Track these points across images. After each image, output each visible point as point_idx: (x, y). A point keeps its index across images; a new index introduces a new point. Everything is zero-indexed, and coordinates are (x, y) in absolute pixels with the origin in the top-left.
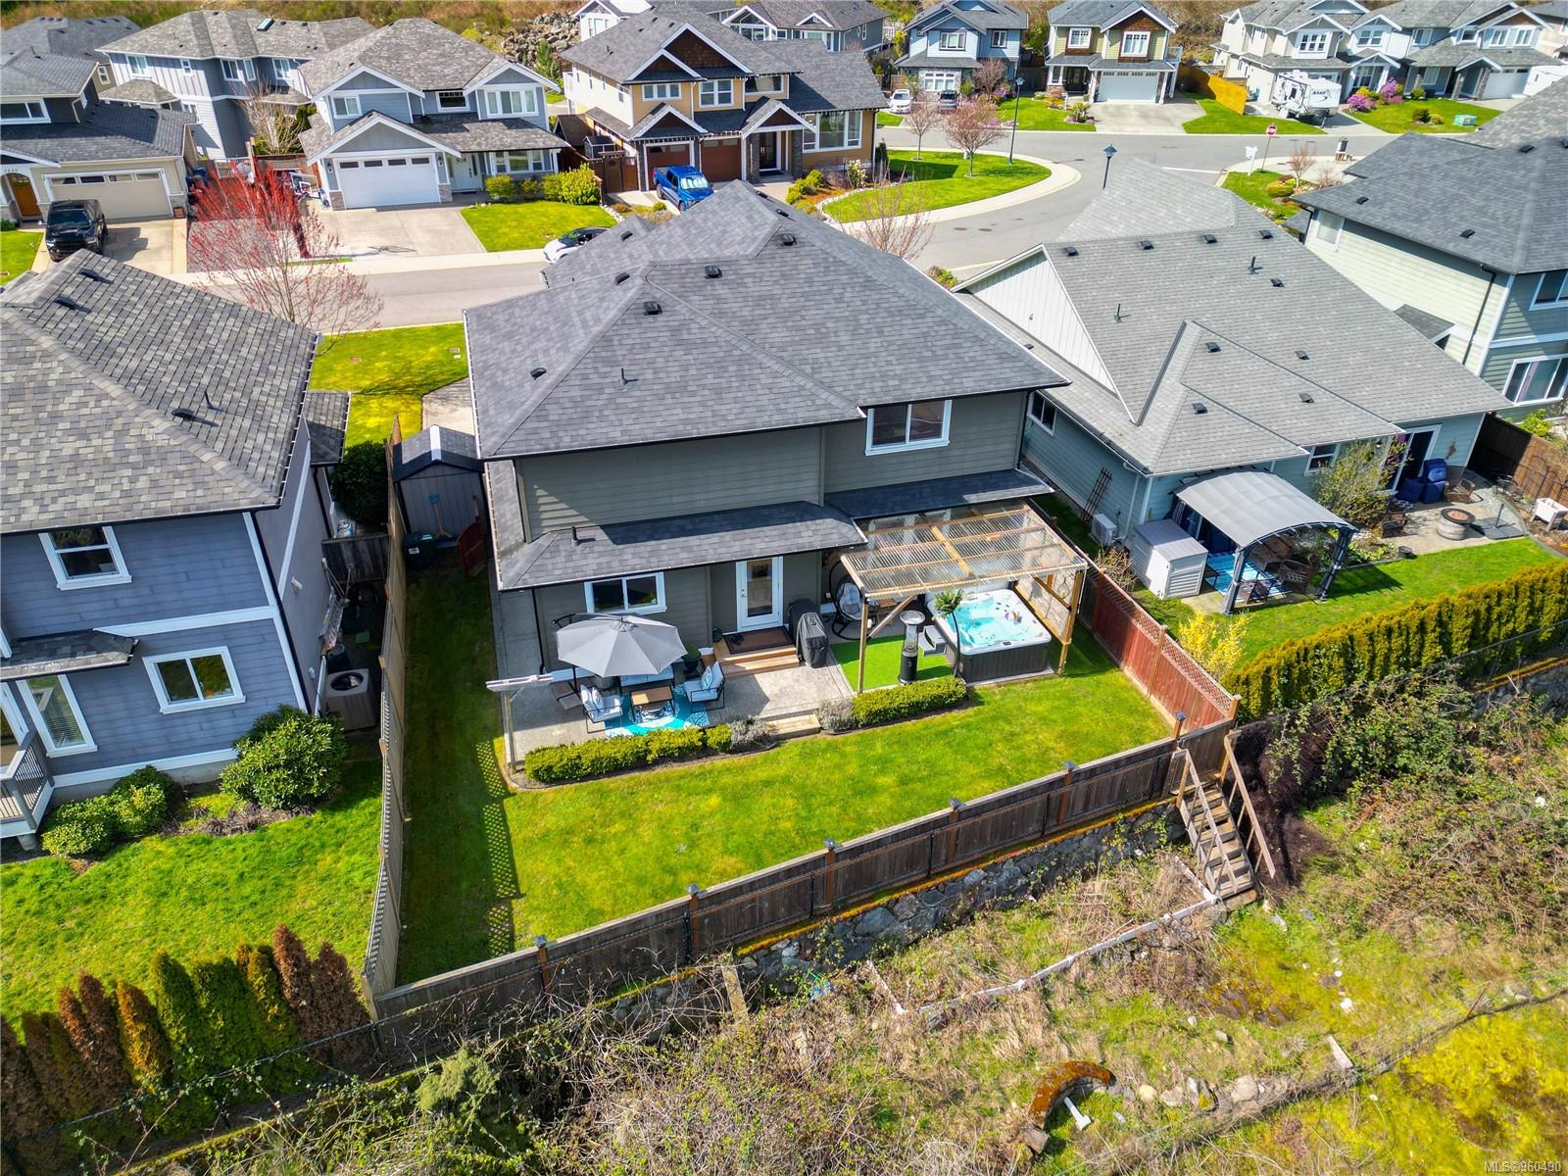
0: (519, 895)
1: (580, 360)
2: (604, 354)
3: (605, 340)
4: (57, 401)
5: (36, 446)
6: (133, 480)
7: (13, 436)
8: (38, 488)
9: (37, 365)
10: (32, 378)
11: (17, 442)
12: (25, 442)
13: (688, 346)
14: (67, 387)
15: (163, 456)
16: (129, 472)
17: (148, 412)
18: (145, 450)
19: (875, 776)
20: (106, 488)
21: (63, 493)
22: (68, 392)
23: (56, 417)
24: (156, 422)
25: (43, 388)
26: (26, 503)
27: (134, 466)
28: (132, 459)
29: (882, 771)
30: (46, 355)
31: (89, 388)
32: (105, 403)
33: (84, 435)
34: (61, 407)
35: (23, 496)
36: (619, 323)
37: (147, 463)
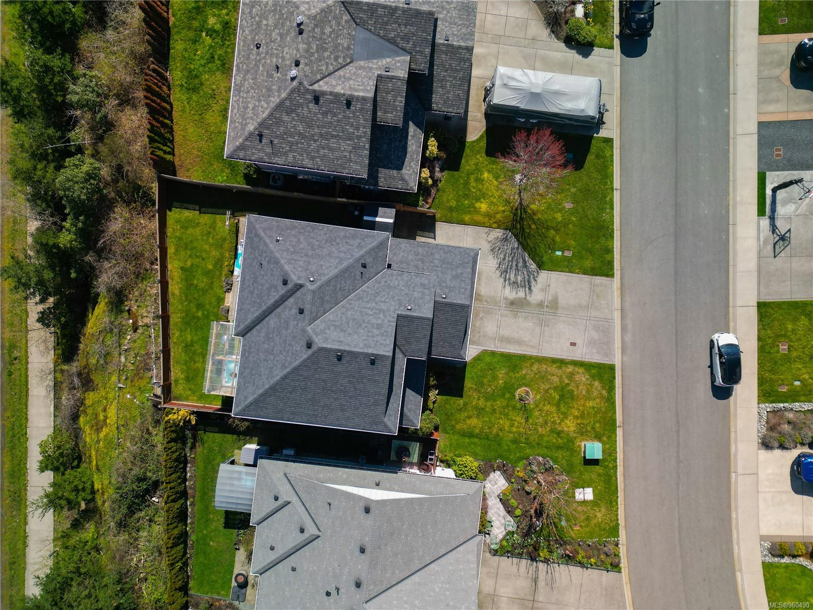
0: (200, 213)
1: (272, 252)
2: (272, 260)
3: (277, 262)
4: (264, 101)
5: (252, 97)
6: (238, 122)
7: (256, 91)
8: (241, 100)
9: (277, 94)
10: (273, 93)
11: (255, 92)
12: (254, 94)
13: (269, 289)
14: (268, 103)
15: (243, 129)
16: (241, 121)
17: (256, 124)
18: (246, 124)
19: (203, 312)
20: (238, 116)
21: (239, 106)
22: (266, 103)
23: (260, 101)
24: (253, 127)
25: (269, 96)
26: (238, 97)
27: (242, 122)
28: (244, 121)
29: (203, 314)
30: (279, 96)
31: (266, 109)
32: (261, 113)
33: (253, 109)
34: (262, 102)
35: (240, 96)
36: (282, 269)
37: (242, 125)
